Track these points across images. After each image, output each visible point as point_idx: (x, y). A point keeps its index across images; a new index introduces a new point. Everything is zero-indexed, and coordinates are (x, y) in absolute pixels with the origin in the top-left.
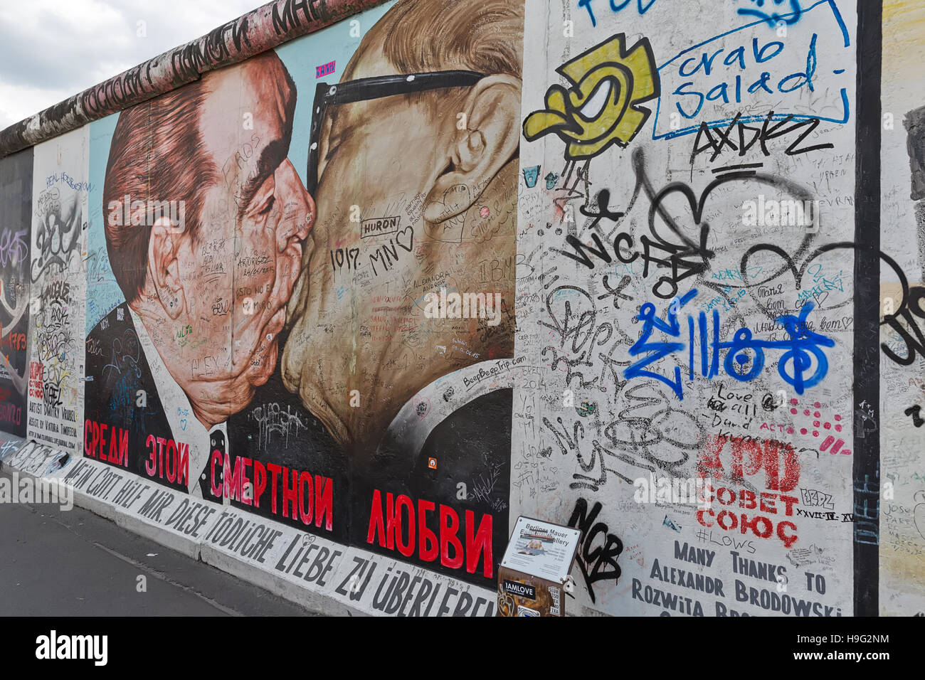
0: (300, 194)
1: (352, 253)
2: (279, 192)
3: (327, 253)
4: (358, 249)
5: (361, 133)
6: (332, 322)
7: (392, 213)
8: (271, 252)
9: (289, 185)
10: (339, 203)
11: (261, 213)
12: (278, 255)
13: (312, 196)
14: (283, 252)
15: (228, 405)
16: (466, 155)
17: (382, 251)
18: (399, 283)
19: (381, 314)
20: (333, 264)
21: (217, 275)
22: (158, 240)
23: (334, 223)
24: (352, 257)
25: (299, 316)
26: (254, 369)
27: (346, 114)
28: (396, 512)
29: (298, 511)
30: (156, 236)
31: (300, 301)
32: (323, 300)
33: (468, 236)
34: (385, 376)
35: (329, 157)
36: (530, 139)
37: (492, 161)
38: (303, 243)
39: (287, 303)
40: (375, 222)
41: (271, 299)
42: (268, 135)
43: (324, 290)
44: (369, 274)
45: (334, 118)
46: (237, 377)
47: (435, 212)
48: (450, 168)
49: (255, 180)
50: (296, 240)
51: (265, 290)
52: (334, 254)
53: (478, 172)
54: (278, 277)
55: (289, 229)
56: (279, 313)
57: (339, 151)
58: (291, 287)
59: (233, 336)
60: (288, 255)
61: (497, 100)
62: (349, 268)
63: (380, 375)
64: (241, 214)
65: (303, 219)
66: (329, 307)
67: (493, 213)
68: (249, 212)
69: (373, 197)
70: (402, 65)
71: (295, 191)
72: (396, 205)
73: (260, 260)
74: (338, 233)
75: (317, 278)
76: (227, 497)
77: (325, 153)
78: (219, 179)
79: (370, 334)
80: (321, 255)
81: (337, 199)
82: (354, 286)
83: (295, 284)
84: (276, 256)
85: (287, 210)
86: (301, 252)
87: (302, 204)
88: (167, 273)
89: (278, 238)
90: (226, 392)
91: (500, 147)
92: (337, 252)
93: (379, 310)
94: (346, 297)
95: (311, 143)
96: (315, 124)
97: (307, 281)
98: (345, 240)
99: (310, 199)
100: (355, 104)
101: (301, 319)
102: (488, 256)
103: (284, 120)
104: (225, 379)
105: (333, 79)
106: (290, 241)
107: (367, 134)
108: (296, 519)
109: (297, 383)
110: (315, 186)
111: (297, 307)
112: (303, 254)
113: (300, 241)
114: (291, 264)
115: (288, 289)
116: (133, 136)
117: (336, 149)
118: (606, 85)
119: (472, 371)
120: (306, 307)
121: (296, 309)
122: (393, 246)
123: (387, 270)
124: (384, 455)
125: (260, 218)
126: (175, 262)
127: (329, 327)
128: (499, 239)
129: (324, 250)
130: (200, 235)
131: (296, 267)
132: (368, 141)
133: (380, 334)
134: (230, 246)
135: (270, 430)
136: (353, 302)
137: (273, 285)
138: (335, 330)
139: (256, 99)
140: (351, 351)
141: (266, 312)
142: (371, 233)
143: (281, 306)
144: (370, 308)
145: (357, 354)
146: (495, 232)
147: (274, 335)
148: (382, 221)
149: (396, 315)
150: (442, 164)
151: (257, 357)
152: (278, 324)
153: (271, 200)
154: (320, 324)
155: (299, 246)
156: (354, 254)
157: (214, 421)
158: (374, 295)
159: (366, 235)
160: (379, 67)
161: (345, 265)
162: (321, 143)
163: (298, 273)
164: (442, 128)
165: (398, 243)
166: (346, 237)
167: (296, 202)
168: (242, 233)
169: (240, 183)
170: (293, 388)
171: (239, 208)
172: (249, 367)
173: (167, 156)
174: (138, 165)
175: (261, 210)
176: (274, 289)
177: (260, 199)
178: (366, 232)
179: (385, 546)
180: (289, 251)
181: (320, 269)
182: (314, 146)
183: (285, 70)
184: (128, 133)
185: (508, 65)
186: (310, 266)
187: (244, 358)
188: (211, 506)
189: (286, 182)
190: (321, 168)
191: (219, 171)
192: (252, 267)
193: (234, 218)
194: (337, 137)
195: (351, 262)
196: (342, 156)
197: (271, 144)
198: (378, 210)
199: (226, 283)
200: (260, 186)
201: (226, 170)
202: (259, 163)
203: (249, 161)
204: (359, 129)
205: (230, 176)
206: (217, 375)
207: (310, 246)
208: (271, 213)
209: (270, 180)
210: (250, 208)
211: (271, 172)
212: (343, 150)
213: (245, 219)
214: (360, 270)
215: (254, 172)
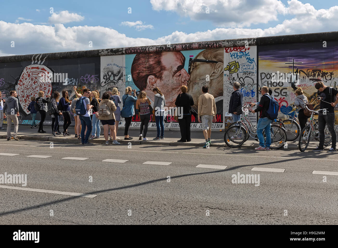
0: (187, 74)
2: (182, 73)
8: (181, 82)
14: (184, 82)
16: (216, 72)
17: (203, 83)
22: (150, 80)
27: (196, 63)
30: (150, 79)
32: (192, 90)
33: (217, 82)
36: (225, 71)
37: (220, 73)
38: (188, 81)
42: (179, 64)
43: (192, 88)
44: (201, 86)
45: (194, 64)
46: (173, 102)
47: (212, 78)
48: (214, 73)
49: (176, 71)
51: (179, 88)
52: (194, 83)
53: (218, 74)
61: (220, 65)
64: (173, 76)
65: (187, 78)
66: (193, 90)
67: (220, 79)
69: (201, 75)
70: (206, 58)
71: (186, 73)
73: (178, 83)
74: (195, 80)
75: (191, 87)
76: (171, 121)
77: (192, 68)
78: (167, 70)
80: (192, 83)
81: (194, 75)
85: (184, 76)
88: (153, 85)
89: (182, 80)
91: (221, 71)
94: (197, 89)
95: (189, 67)
96: (190, 64)
97: (189, 87)
99: (189, 75)
100: (198, 62)
102: (220, 84)
103: (183, 62)
105: (193, 58)
110: (190, 73)
113: (187, 81)
116: (141, 59)
117: (194, 68)
118: (234, 66)
119: (218, 98)
125: (178, 77)
126: (155, 84)
128: (221, 82)
130: (162, 79)
132: (200, 68)
134: (171, 81)
138: (195, 94)
139: (176, 58)
146: (220, 81)
148: (203, 79)
150: (213, 72)
153: (180, 74)
155: (187, 82)
160: (202, 58)
161: (196, 85)
163: (187, 86)
164: (213, 67)
165: (206, 82)
169: (173, 71)
173: (152, 64)
174: (143, 65)
177: (178, 74)
178: (200, 80)
180: (185, 82)
181: (192, 85)
182: (190, 67)
183: (183, 54)
184: (139, 58)
185: (222, 62)
188: (168, 123)
189: (184, 72)
190: (191, 70)
191: (167, 68)
192: (176, 85)
193: (171, 76)
194: (194, 66)
195: (198, 84)
196: (195, 69)
197: (180, 66)
198: (202, 77)
199: (170, 87)
200: (177, 72)
201: (169, 68)
202: (177, 68)
203: (175, 68)
204: (198, 66)
205: (170, 70)
206: (168, 102)
207: (189, 82)
208: (180, 76)
209: (180, 71)
210: (176, 75)
211: (180, 70)
212: (196, 68)
213: (174, 77)
214: (199, 85)
215: (176, 70)
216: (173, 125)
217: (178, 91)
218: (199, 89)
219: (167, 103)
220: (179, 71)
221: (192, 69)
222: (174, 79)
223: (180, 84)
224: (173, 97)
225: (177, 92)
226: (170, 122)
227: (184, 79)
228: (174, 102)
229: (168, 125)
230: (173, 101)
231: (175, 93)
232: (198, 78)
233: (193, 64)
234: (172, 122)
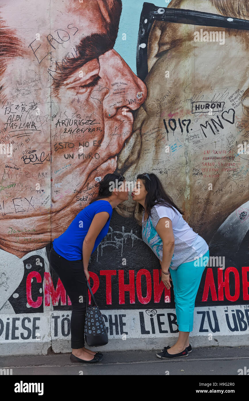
0: (129, 77)
1: (184, 122)
2: (105, 72)
3: (160, 120)
4: (190, 120)
5: (190, 45)
6: (167, 167)
7: (217, 99)
8: (98, 117)
9: (117, 69)
10: (171, 88)
11: (85, 86)
12: (105, 119)
13: (143, 81)
14: (113, 117)
15: (49, 234)
17: (211, 123)
18: (225, 143)
19: (210, 161)
20: (166, 128)
21: (27, 132)
23: (166, 101)
24: (184, 125)
25: (132, 163)
26: (80, 204)
27: (175, 30)
28: (225, 278)
29: (136, 296)
31: (132, 153)
32: (157, 153)
34: (214, 199)
35: (158, 55)
38: (135, 113)
39: (118, 154)
40: (205, 104)
41: (98, 152)
42: (89, 28)
44: (200, 136)
45: (163, 30)
46: (58, 211)
49: (74, 60)
50: (128, 109)
51: (91, 144)
52: (167, 122)
54: (106, 135)
55: (118, 101)
56: (109, 161)
57: (169, 54)
58: (121, 144)
59: (52, 180)
60: (117, 120)
62: (182, 131)
63: (211, 198)
64: (57, 84)
65: (132, 95)
66: (162, 157)
68: (67, 84)
69: (202, 88)
70: (224, 10)
71: (123, 75)
72: (221, 95)
73: (85, 122)
74: (170, 108)
75: (150, 138)
76: (48, 305)
77: (155, 52)
78: (24, 52)
79: (201, 174)
80: (154, 122)
81: (168, 86)
82: (187, 143)
83: (127, 141)
84: (103, 120)
85: (115, 87)
86: (132, 119)
87: (132, 84)
89: (106, 106)
90: (44, 224)
92: (169, 121)
93: (208, 158)
94: (180, 151)
95: (140, 42)
96: (144, 30)
97: (139, 139)
98: (177, 113)
99: (140, 82)
100: (184, 26)
101: (135, 165)
103: (108, 20)
104: (42, 215)
106: (119, 110)
107: (195, 47)
108: (134, 303)
109: (131, 210)
111: (129, 157)
112: (134, 120)
113: (130, 110)
114: (122, 126)
115: (119, 144)
117: (166, 52)
120: (139, 157)
121: (128, 159)
122: (219, 120)
123: (215, 134)
124: (216, 246)
125: (84, 90)
127: (163, 170)
129: (157, 119)
131: (127, 129)
132: (196, 51)
133: (211, 173)
135: (102, 246)
136: (186, 153)
137: (101, 141)
138: (169, 172)
140: (185, 185)
141: (93, 161)
142: (201, 110)
143: (110, 157)
144: (201, 158)
145: (191, 187)
147: (103, 177)
148: (210, 104)
149: (223, 162)
151: (84, 195)
152: (108, 169)
153: (96, 79)
154: (154, 168)
155: (130, 115)
156: (186, 123)
157: (30, 249)
158: (204, 149)
159: (197, 111)
161: (178, 129)
162: (150, 45)
163: (129, 133)
165: (223, 118)
166: (178, 111)
167: (125, 82)
168: (60, 99)
169: (54, 60)
170: (127, 214)
171: (54, 79)
172: (74, 202)
175: (83, 84)
176: (102, 144)
178: (196, 110)
179: (217, 300)
180: (118, 117)
181: (154, 131)
182: (143, 46)
186: (143, 129)
187: (67, 196)
188: (32, 316)
189: (113, 67)
190: (151, 62)
191: (25, 45)
192: (74, 127)
193: (48, 88)
194: (166, 43)
195: (185, 129)
196: (173, 57)
197: (94, 35)
198: (208, 96)
199: (41, 138)
200: (81, 66)
201: (35, 47)
202: (78, 47)
203: (66, 44)
204: (188, 43)
205: (41, 52)
206: (30, 213)
207: (143, 115)
208: (96, 87)
209: (93, 62)
210: (68, 81)
211: (95, 57)
212: (174, 53)
213: (62, 89)
214: (191, 133)
215: (73, 53)
216: (59, 321)
217: (82, 158)
218: (192, 152)
219: (29, 216)
220: (89, 64)
221: (157, 56)
222: (63, 99)
223: (96, 125)
224: (58, 186)
225: (77, 160)
226: (41, 310)
227: (117, 101)
228: (63, 208)
229: (35, 328)
230: (57, 206)
231: (69, 168)
232: (186, 100)
233: (158, 33)
234: (51, 307)
